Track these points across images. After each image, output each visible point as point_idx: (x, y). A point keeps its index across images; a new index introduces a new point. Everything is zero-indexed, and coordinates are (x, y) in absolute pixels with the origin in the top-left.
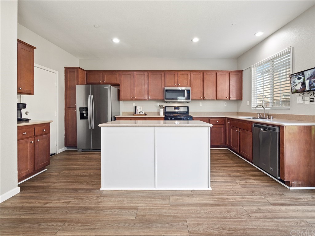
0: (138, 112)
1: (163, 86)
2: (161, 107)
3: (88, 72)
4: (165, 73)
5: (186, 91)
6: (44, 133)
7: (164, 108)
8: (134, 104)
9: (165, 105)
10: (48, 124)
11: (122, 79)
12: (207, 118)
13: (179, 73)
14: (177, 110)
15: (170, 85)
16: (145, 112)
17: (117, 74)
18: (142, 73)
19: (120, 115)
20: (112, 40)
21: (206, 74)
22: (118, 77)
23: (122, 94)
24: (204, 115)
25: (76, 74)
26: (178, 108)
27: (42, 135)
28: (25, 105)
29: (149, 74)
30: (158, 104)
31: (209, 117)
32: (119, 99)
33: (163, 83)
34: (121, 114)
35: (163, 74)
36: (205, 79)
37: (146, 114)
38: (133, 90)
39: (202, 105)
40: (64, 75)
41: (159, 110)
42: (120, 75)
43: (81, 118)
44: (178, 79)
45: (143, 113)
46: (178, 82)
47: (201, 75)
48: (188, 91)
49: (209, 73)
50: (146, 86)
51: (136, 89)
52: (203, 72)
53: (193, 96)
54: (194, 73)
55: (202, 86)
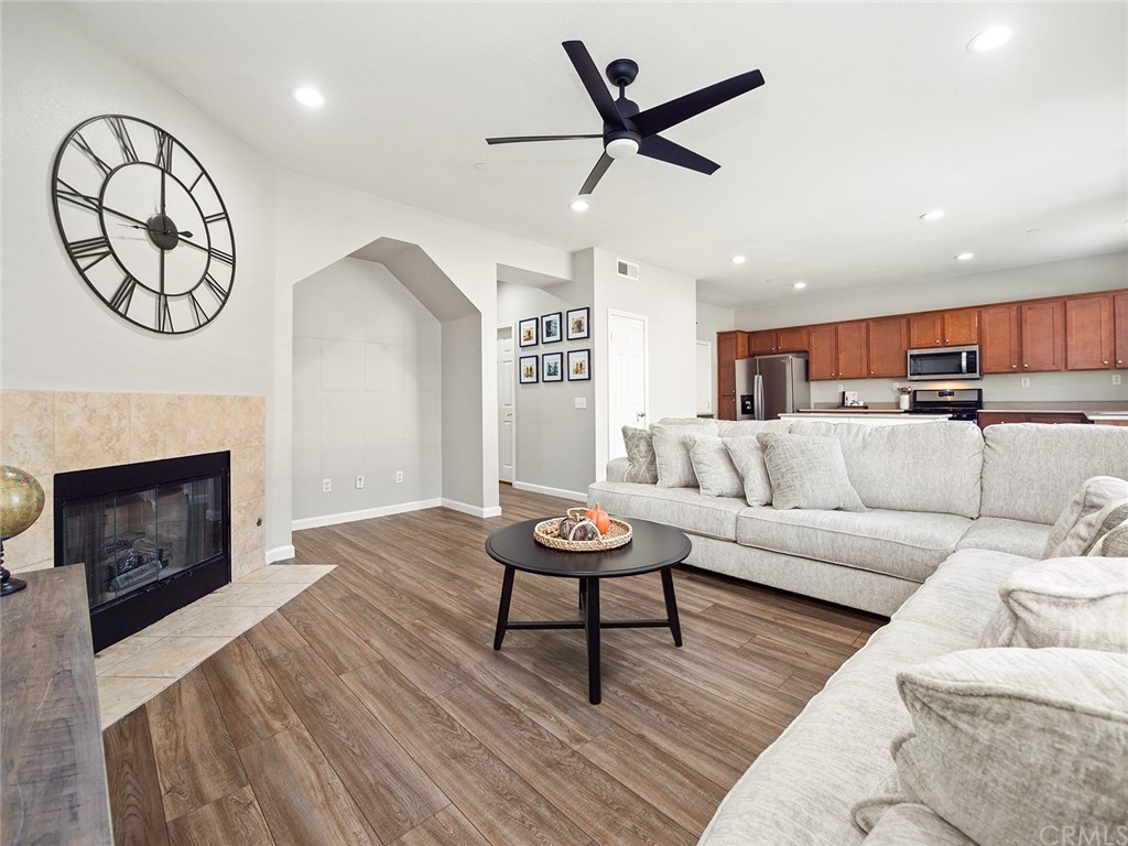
0: (848, 403)
1: (904, 347)
2: (903, 391)
3: (751, 335)
4: (909, 319)
5: (964, 355)
7: (912, 394)
8: (841, 386)
11: (813, 341)
13: (947, 315)
14: (945, 399)
15: (923, 343)
16: (864, 403)
17: (804, 332)
18: (855, 325)
19: (810, 409)
21: (1030, 309)
22: (805, 338)
23: (813, 369)
25: (734, 341)
26: (951, 394)
29: (871, 324)
30: (897, 385)
32: (807, 378)
33: (905, 342)
34: (812, 406)
35: (904, 322)
37: (866, 408)
38: (837, 359)
39: (1028, 384)
40: (716, 344)
41: (899, 398)
42: (809, 334)
43: (743, 413)
44: (943, 330)
45: (861, 404)
46: (943, 335)
47: (1014, 313)
48: (971, 354)
49: (1038, 306)
50: (864, 350)
51: (842, 357)
52: (1020, 305)
53: (988, 365)
54: (991, 311)
55: (1014, 338)
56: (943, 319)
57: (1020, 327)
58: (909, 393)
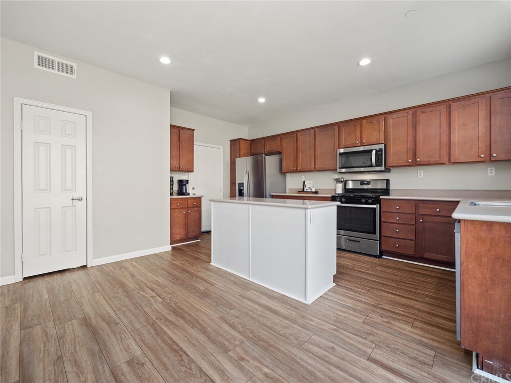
0: (305, 190)
1: (335, 147)
2: (338, 181)
4: (340, 126)
5: (374, 152)
6: (195, 206)
7: (344, 183)
8: (303, 177)
9: (346, 177)
10: (200, 198)
11: (284, 145)
12: (414, 202)
13: (364, 122)
14: (366, 187)
15: (348, 143)
16: (316, 189)
17: (279, 138)
18: (308, 132)
19: (286, 193)
20: (257, 101)
21: (422, 112)
22: (280, 143)
23: (284, 165)
24: (425, 196)
25: (238, 146)
26: (368, 183)
27: (193, 207)
28: (188, 181)
29: (317, 130)
30: (332, 176)
31: (418, 200)
32: (282, 171)
33: (336, 143)
34: (287, 191)
35: (336, 128)
36: (419, 123)
37: (317, 192)
38: (297, 158)
39: (422, 176)
40: (229, 148)
41: (336, 186)
42: (282, 140)
43: (239, 195)
44: (361, 133)
45: (313, 190)
46: (361, 137)
47: (410, 116)
48: (379, 152)
49: (429, 109)
50: (312, 151)
51: (300, 155)
52: (415, 110)
53: (392, 160)
54: (394, 116)
55: (411, 138)
56: (361, 124)
57: (415, 128)
58: (342, 182)
